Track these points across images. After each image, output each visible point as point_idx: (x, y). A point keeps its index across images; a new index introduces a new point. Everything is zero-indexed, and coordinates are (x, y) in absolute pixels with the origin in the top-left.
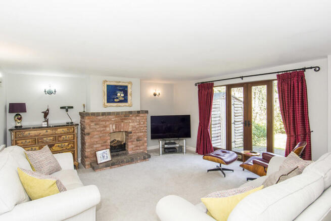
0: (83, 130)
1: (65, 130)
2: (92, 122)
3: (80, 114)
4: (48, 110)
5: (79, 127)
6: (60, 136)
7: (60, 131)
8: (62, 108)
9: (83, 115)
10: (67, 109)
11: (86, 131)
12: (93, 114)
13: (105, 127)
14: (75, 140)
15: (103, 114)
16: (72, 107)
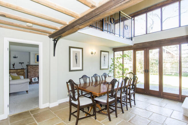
0: (27, 71)
1: (21, 70)
2: (31, 68)
3: (27, 65)
4: (14, 64)
5: (26, 70)
6: (19, 73)
7: (19, 71)
8: (19, 63)
9: (27, 66)
10: (21, 63)
11: (28, 71)
12: (31, 65)
13: (36, 70)
14: (25, 74)
15: (35, 65)
16: (23, 63)
